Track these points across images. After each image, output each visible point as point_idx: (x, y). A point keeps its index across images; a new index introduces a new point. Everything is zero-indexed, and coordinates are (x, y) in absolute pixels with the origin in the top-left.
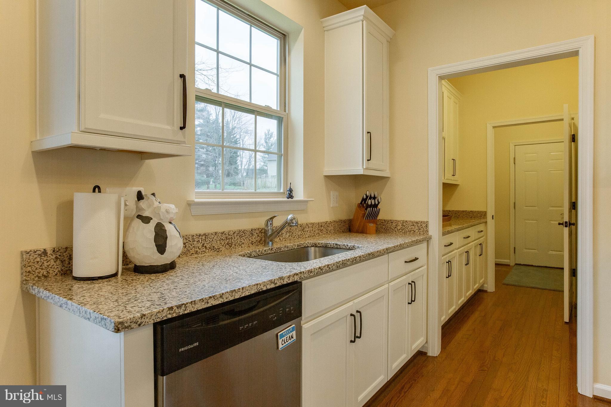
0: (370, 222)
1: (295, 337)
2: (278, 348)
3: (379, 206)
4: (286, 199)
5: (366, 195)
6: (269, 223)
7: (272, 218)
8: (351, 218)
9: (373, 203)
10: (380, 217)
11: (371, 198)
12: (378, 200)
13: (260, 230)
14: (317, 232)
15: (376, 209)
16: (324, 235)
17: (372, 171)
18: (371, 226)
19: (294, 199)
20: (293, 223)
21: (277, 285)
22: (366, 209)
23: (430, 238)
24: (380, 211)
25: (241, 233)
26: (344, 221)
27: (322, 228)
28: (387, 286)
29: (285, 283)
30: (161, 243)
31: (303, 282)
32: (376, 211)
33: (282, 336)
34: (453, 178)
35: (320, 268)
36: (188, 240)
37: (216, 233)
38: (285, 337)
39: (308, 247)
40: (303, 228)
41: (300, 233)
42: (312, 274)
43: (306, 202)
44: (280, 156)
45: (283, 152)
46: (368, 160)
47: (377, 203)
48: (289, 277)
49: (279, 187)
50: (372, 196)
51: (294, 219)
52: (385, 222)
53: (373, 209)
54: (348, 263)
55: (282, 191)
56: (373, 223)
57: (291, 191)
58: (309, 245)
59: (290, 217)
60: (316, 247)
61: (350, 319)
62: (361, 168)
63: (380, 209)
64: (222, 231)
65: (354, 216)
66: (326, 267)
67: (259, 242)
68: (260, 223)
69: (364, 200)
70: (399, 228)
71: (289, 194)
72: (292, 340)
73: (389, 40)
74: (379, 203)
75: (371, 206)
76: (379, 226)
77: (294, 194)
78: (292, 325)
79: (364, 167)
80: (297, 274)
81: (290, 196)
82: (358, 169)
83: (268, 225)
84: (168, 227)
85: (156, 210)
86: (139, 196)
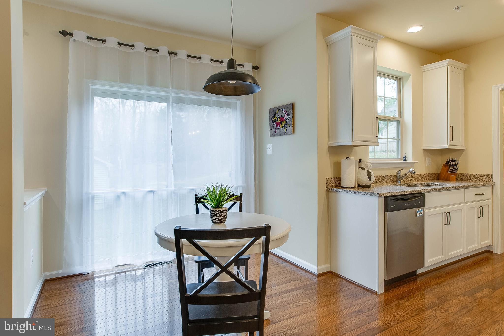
0: (451, 175)
1: (422, 213)
2: (416, 216)
3: (458, 166)
4: (403, 162)
5: (449, 159)
6: (399, 172)
7: (400, 171)
8: (439, 172)
9: (454, 164)
10: (458, 172)
11: (452, 161)
12: (457, 162)
13: (394, 176)
14: (419, 178)
15: (456, 167)
16: (423, 181)
17: (453, 146)
18: (453, 176)
19: (407, 162)
20: (413, 172)
21: (417, 192)
22: (449, 167)
23: (494, 184)
24: (459, 169)
25: (386, 177)
26: (435, 174)
27: (422, 177)
28: (463, 205)
29: (419, 192)
30: (370, 177)
32: (456, 169)
33: (418, 212)
35: (431, 189)
37: (377, 176)
38: (419, 213)
39: (417, 185)
41: (411, 179)
42: (428, 191)
43: (414, 163)
44: (398, 141)
45: (400, 138)
46: (451, 141)
47: (456, 164)
48: (420, 190)
49: (398, 154)
50: (453, 160)
51: (414, 170)
53: (454, 167)
54: (444, 189)
55: (400, 157)
56: (454, 175)
57: (405, 157)
58: (417, 184)
59: (411, 169)
60: (421, 185)
61: (445, 215)
62: (446, 145)
63: (458, 167)
65: (441, 171)
66: (434, 189)
67: (393, 181)
68: (394, 172)
69: (448, 162)
70: (471, 178)
71: (405, 159)
72: (421, 214)
73: (465, 70)
74: (458, 164)
75: (452, 165)
76: (458, 177)
77: (407, 159)
78: (421, 209)
79: (448, 145)
80: (423, 190)
81: (405, 160)
83: (398, 174)
84: (371, 171)
85: (367, 166)
86: (360, 160)
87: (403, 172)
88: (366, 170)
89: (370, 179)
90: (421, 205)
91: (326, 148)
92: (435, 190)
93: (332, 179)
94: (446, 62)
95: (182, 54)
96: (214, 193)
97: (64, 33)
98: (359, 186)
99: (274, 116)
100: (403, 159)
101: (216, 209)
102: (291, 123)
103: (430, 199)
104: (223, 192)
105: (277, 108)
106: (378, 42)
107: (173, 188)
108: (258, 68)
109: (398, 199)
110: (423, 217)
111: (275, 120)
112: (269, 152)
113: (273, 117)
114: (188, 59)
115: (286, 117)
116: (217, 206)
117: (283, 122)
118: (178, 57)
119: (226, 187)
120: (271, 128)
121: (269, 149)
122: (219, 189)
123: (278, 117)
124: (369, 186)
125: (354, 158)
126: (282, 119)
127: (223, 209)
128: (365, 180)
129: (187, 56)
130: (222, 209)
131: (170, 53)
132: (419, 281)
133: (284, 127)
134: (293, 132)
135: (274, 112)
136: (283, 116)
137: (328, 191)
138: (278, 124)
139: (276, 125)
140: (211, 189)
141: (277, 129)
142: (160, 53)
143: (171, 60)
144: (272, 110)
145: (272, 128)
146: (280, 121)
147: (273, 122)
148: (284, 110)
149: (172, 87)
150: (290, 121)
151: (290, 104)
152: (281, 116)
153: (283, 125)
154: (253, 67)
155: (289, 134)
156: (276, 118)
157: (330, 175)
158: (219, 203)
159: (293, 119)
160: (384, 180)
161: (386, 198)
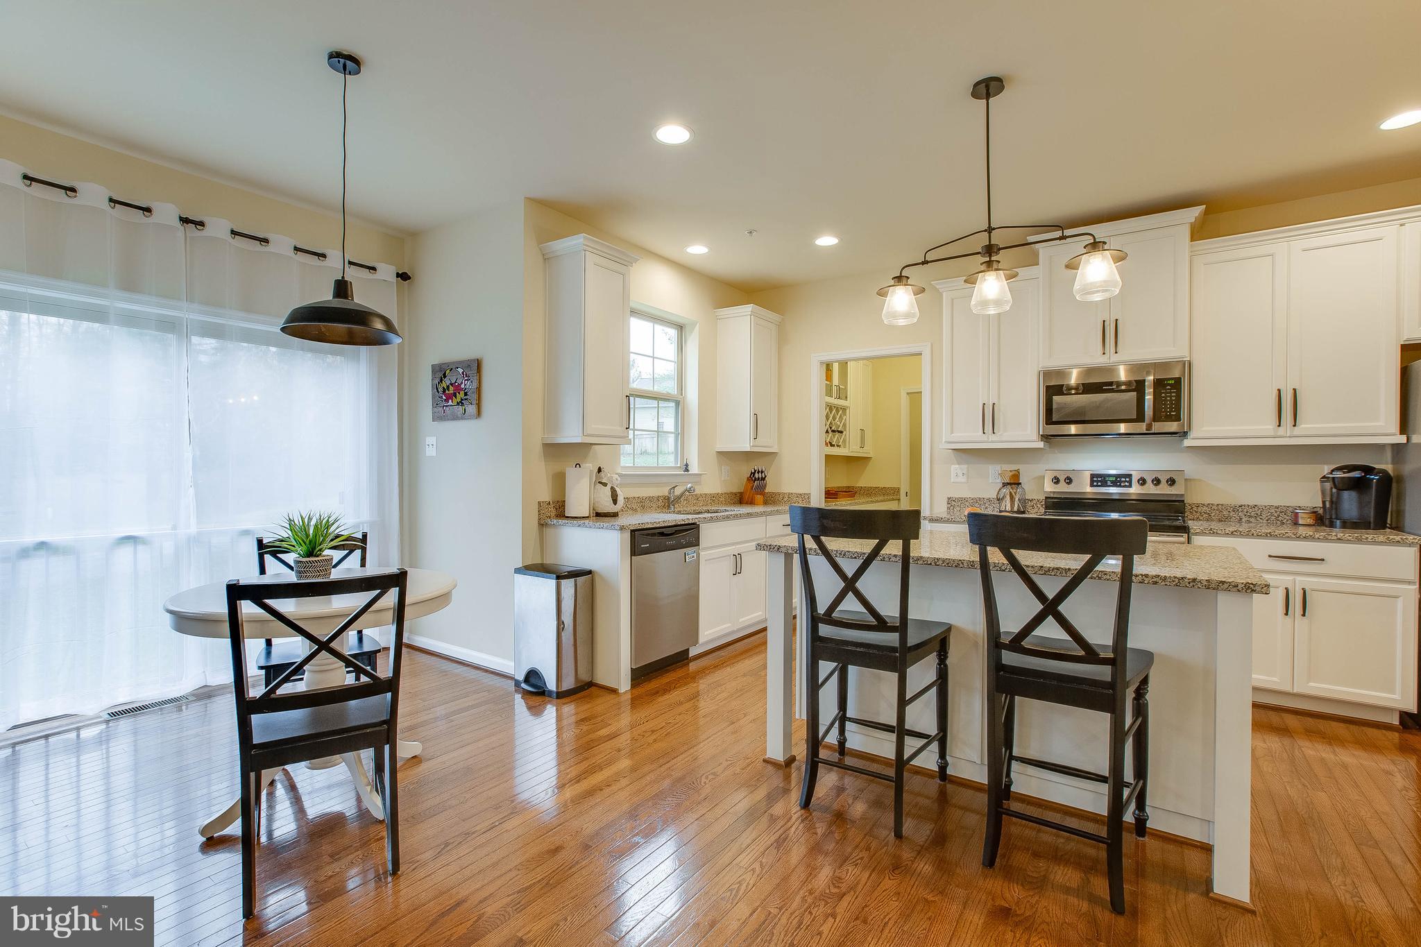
0: (757, 494)
1: (696, 557)
2: (685, 561)
3: (766, 480)
4: (684, 472)
5: (755, 469)
6: (672, 491)
7: (674, 488)
8: (742, 491)
10: (767, 490)
11: (759, 472)
13: (664, 497)
14: (710, 501)
15: (764, 482)
17: (758, 447)
18: (759, 498)
19: (690, 472)
20: (691, 492)
22: (755, 482)
24: (768, 485)
25: (650, 499)
26: (735, 493)
30: (615, 498)
31: (702, 527)
33: (689, 554)
34: (861, 450)
36: (627, 499)
37: (632, 497)
38: (690, 556)
40: (697, 498)
42: (710, 520)
43: (701, 475)
44: (677, 436)
45: (680, 431)
46: (755, 438)
47: (764, 476)
49: (676, 462)
50: (760, 470)
52: (773, 495)
53: (760, 482)
55: (679, 465)
56: (761, 494)
57: (687, 465)
59: (689, 486)
60: (707, 511)
61: (733, 558)
62: (749, 445)
63: (767, 482)
64: (638, 496)
65: (744, 488)
66: (718, 517)
67: (659, 505)
68: (664, 491)
69: (753, 474)
71: (686, 468)
72: (694, 558)
73: (778, 325)
74: (765, 476)
75: (760, 479)
76: (767, 497)
77: (689, 468)
78: (694, 549)
79: (752, 445)
81: (687, 470)
82: (746, 446)
83: (670, 493)
84: (617, 489)
85: (611, 479)
86: (600, 470)
87: (678, 491)
88: (608, 487)
89: (615, 502)
90: (696, 543)
91: (538, 448)
92: (718, 519)
93: (549, 503)
94: (748, 308)
95: (218, 227)
96: (305, 529)
98: (598, 515)
99: (441, 381)
100: (684, 468)
101: (308, 559)
102: (475, 396)
103: (709, 533)
104: (324, 526)
105: (448, 364)
106: (632, 266)
107: (193, 530)
108: (409, 278)
109: (653, 535)
110: (696, 563)
111: (443, 388)
112: (430, 452)
113: (439, 383)
114: (234, 238)
115: (465, 385)
116: (310, 554)
117: (459, 393)
118: (208, 232)
119: (329, 518)
120: (435, 405)
121: (431, 446)
122: (313, 522)
123: (448, 383)
124: (615, 515)
125: (589, 466)
126: (458, 388)
127: (324, 558)
128: (607, 506)
129: (232, 233)
130: (321, 558)
131: (185, 220)
132: (693, 666)
133: (461, 403)
134: (479, 414)
135: (441, 372)
136: (459, 382)
137: (542, 525)
138: (449, 398)
139: (444, 398)
140: (296, 522)
141: (446, 406)
142: (155, 218)
143: (188, 239)
144: (437, 368)
145: (437, 404)
146: (452, 392)
147: (438, 392)
148: (460, 370)
149: (190, 299)
150: (473, 393)
151: (474, 360)
152: (456, 382)
153: (459, 400)
154: (398, 274)
155: (470, 418)
156: (444, 385)
157: (546, 495)
158: (314, 548)
159: (479, 389)
160: (647, 503)
161: (634, 532)
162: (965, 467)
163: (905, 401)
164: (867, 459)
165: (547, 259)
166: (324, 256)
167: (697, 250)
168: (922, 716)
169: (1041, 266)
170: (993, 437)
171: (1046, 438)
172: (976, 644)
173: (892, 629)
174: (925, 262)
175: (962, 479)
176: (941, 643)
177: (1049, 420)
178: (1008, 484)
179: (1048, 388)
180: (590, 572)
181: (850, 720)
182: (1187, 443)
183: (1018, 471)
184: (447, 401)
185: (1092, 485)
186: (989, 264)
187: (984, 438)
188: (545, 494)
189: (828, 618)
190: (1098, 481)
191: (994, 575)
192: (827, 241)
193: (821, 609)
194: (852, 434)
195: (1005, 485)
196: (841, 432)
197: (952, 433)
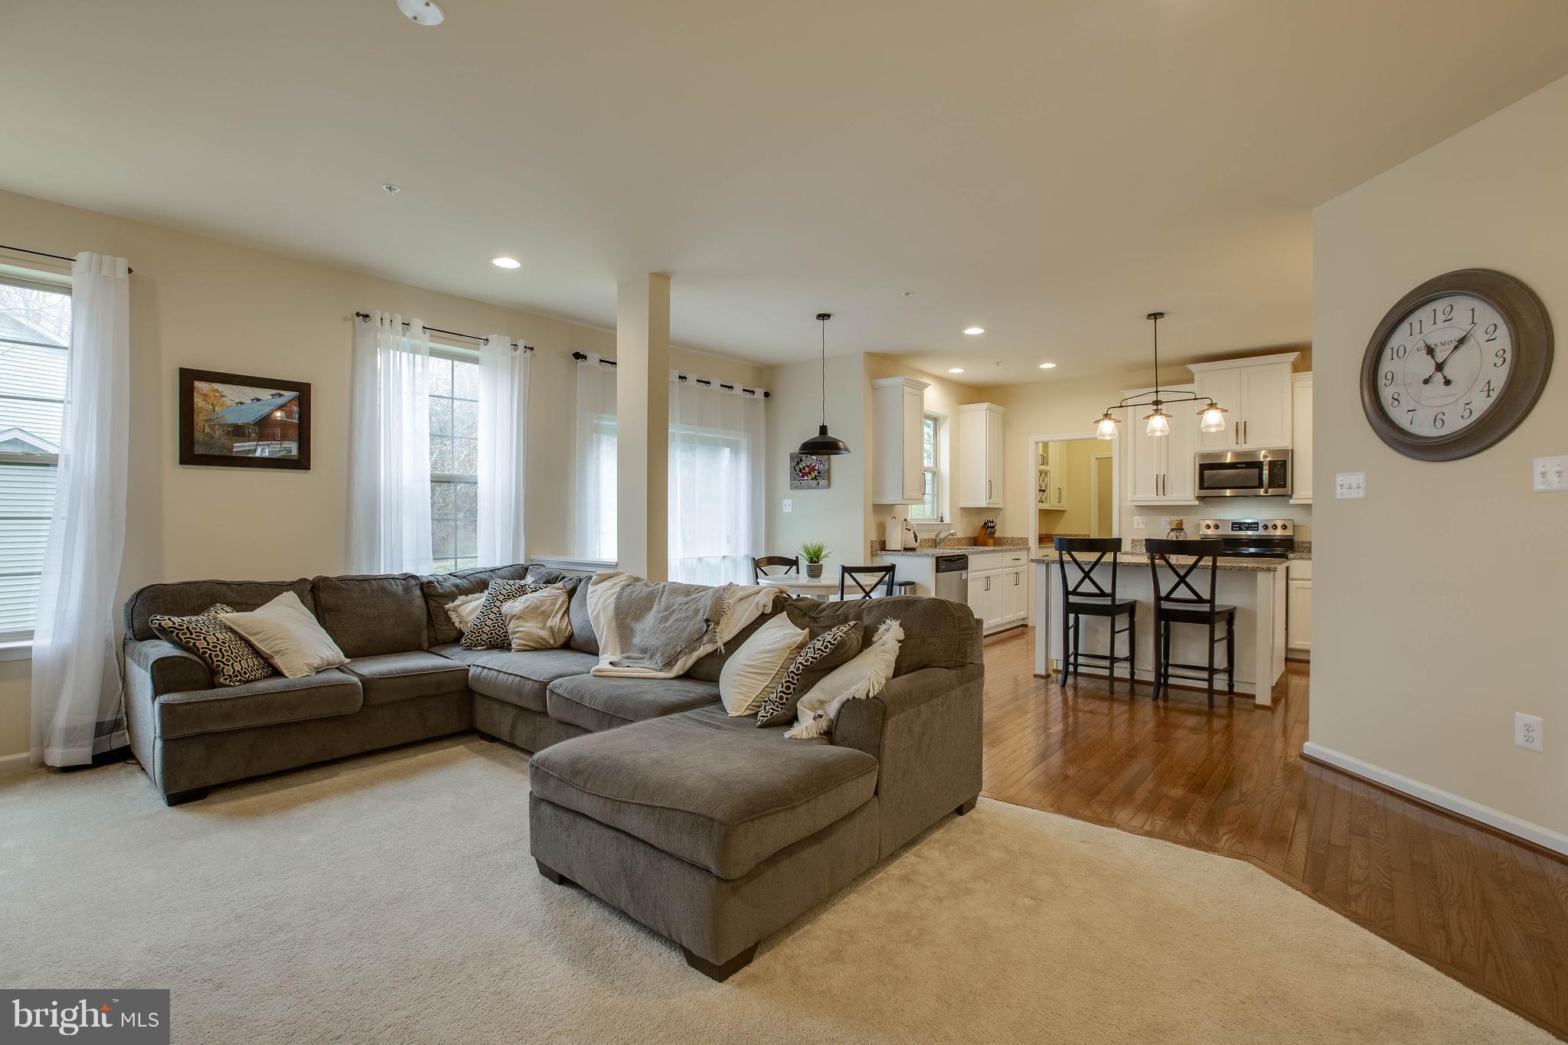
0: (990, 538)
1: (966, 576)
2: (961, 579)
3: (995, 528)
4: (939, 522)
5: (987, 520)
8: (976, 536)
9: (992, 525)
10: (995, 536)
11: (990, 522)
12: (995, 524)
13: (937, 537)
16: (963, 544)
17: (991, 504)
18: (991, 541)
19: (944, 522)
21: (960, 555)
22: (987, 529)
23: (1030, 548)
24: (996, 530)
26: (972, 538)
27: (962, 539)
28: (1001, 569)
29: (962, 554)
30: (916, 539)
31: (966, 557)
32: (993, 530)
33: (963, 574)
34: (1058, 504)
35: (972, 552)
37: (923, 538)
40: (956, 539)
41: (952, 540)
42: (969, 554)
43: (951, 524)
46: (989, 498)
48: (963, 552)
50: (991, 520)
51: (952, 532)
52: (1000, 538)
54: (984, 553)
55: (936, 518)
57: (942, 517)
58: (958, 546)
59: (950, 531)
60: (962, 548)
64: (927, 537)
65: (978, 534)
66: (975, 552)
67: (938, 543)
69: (986, 523)
70: (1009, 541)
75: (991, 527)
76: (996, 541)
77: (943, 519)
78: (965, 571)
79: (987, 502)
80: (965, 552)
81: (942, 521)
82: (983, 504)
85: (913, 526)
86: (906, 520)
87: (942, 536)
88: (912, 531)
89: (916, 541)
90: (966, 568)
91: (869, 506)
93: (877, 541)
94: (985, 405)
97: (578, 356)
98: (906, 549)
99: (798, 463)
100: (940, 519)
102: (826, 475)
103: (973, 561)
109: (944, 561)
110: (966, 580)
112: (787, 509)
113: (796, 465)
115: (818, 467)
117: (814, 472)
120: (792, 478)
121: (787, 505)
123: (804, 466)
124: (913, 549)
125: (899, 518)
126: (812, 469)
128: (912, 544)
131: (680, 377)
133: (815, 478)
134: (829, 485)
135: (798, 458)
136: (814, 465)
137: (874, 555)
138: (805, 475)
139: (801, 474)
141: (802, 480)
144: (795, 456)
145: (794, 478)
146: (808, 471)
147: (796, 471)
150: (825, 472)
152: (811, 465)
153: (813, 476)
155: (822, 488)
156: (801, 466)
159: (829, 471)
161: (937, 558)
162: (1144, 518)
163: (1094, 464)
164: (1064, 511)
165: (874, 388)
166: (732, 388)
167: (956, 371)
168: (1122, 651)
169: (1195, 384)
170: (1164, 498)
171: (1200, 498)
172: (1150, 609)
173: (1107, 595)
174: (1121, 407)
175: (1142, 526)
176: (1131, 608)
177: (1202, 487)
178: (1174, 529)
179: (1201, 465)
180: (913, 583)
181: (1081, 655)
182: (1291, 502)
183: (1181, 521)
184: (803, 476)
185: (1232, 530)
186: (1157, 411)
187: (1157, 498)
188: (874, 536)
189: (1075, 593)
190: (1236, 527)
191: (1158, 570)
192: (1047, 366)
193: (1070, 589)
194: (1052, 493)
195: (1172, 530)
196: (1045, 491)
197: (1135, 494)
